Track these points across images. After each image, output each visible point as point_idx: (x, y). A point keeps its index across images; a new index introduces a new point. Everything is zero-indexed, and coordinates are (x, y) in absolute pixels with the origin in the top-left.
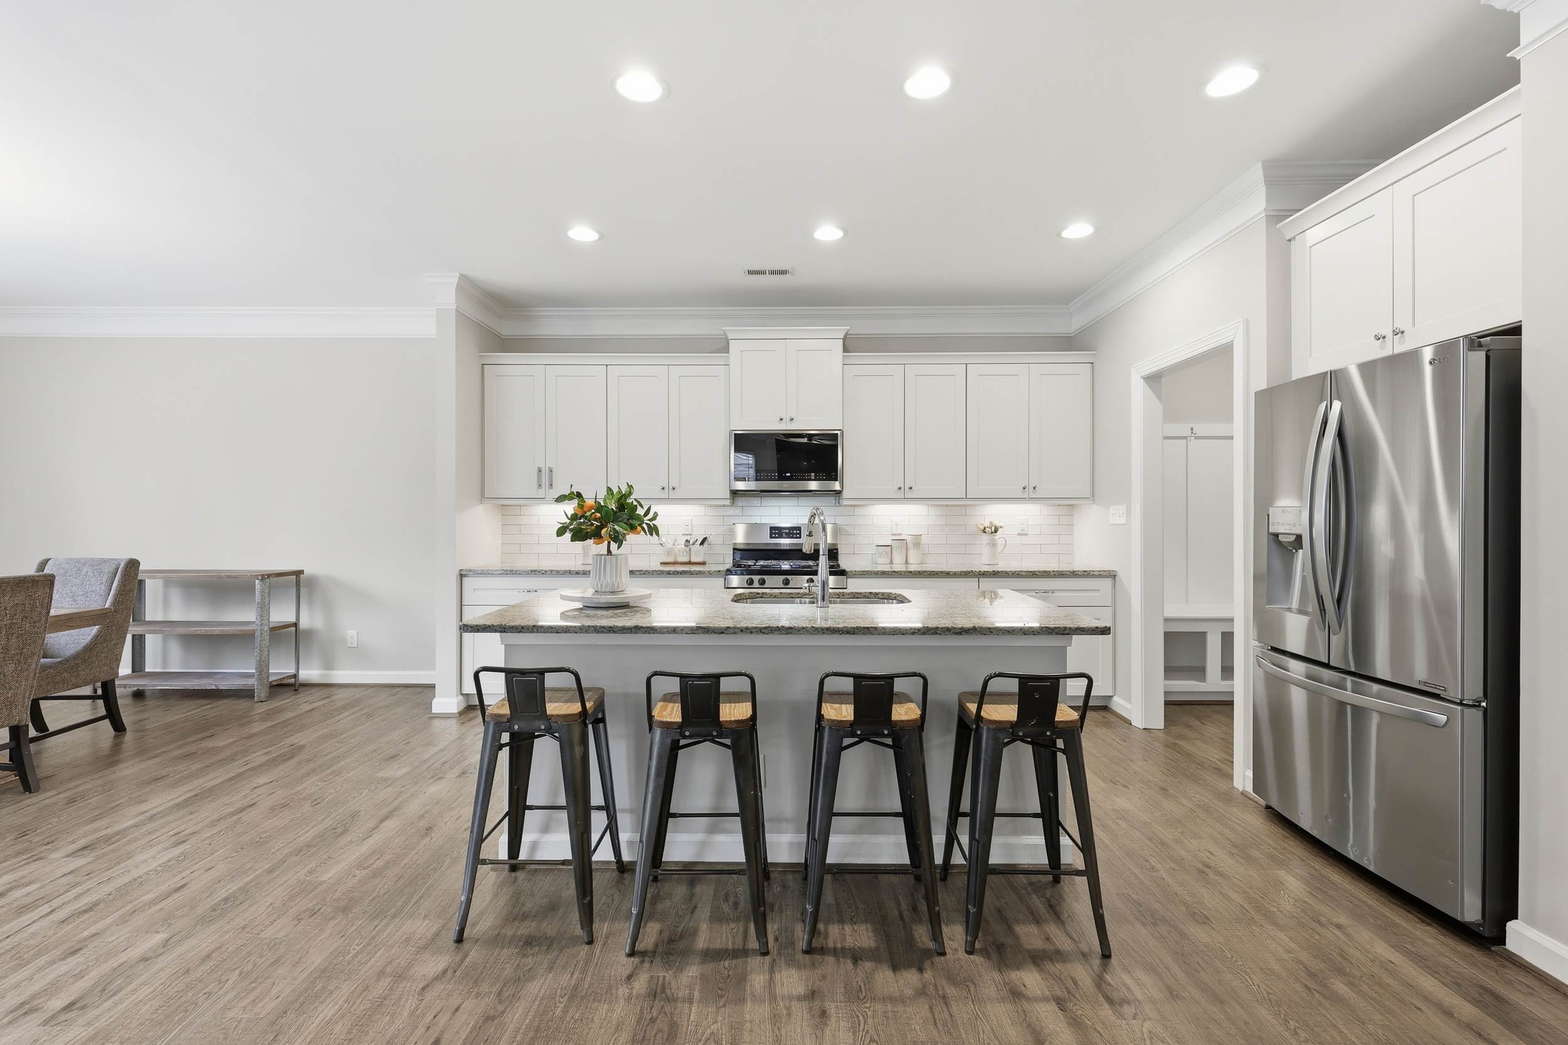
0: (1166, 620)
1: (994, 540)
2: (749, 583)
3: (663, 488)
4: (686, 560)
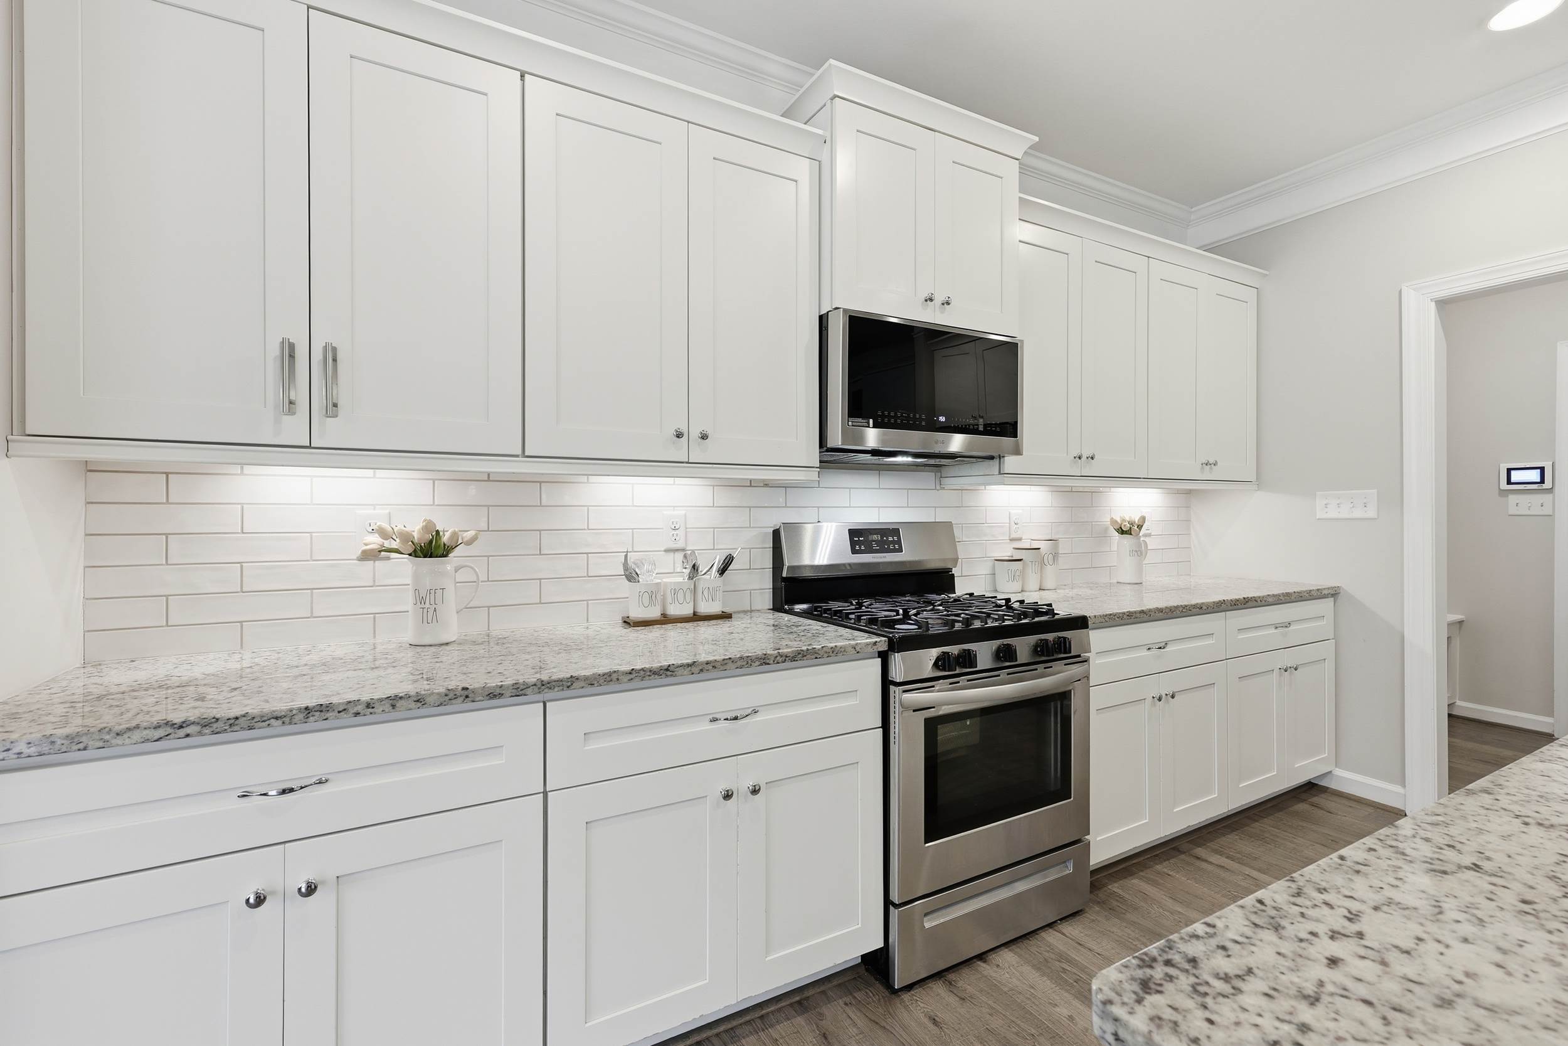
2: (942, 663)
3: (679, 435)
4: (687, 610)
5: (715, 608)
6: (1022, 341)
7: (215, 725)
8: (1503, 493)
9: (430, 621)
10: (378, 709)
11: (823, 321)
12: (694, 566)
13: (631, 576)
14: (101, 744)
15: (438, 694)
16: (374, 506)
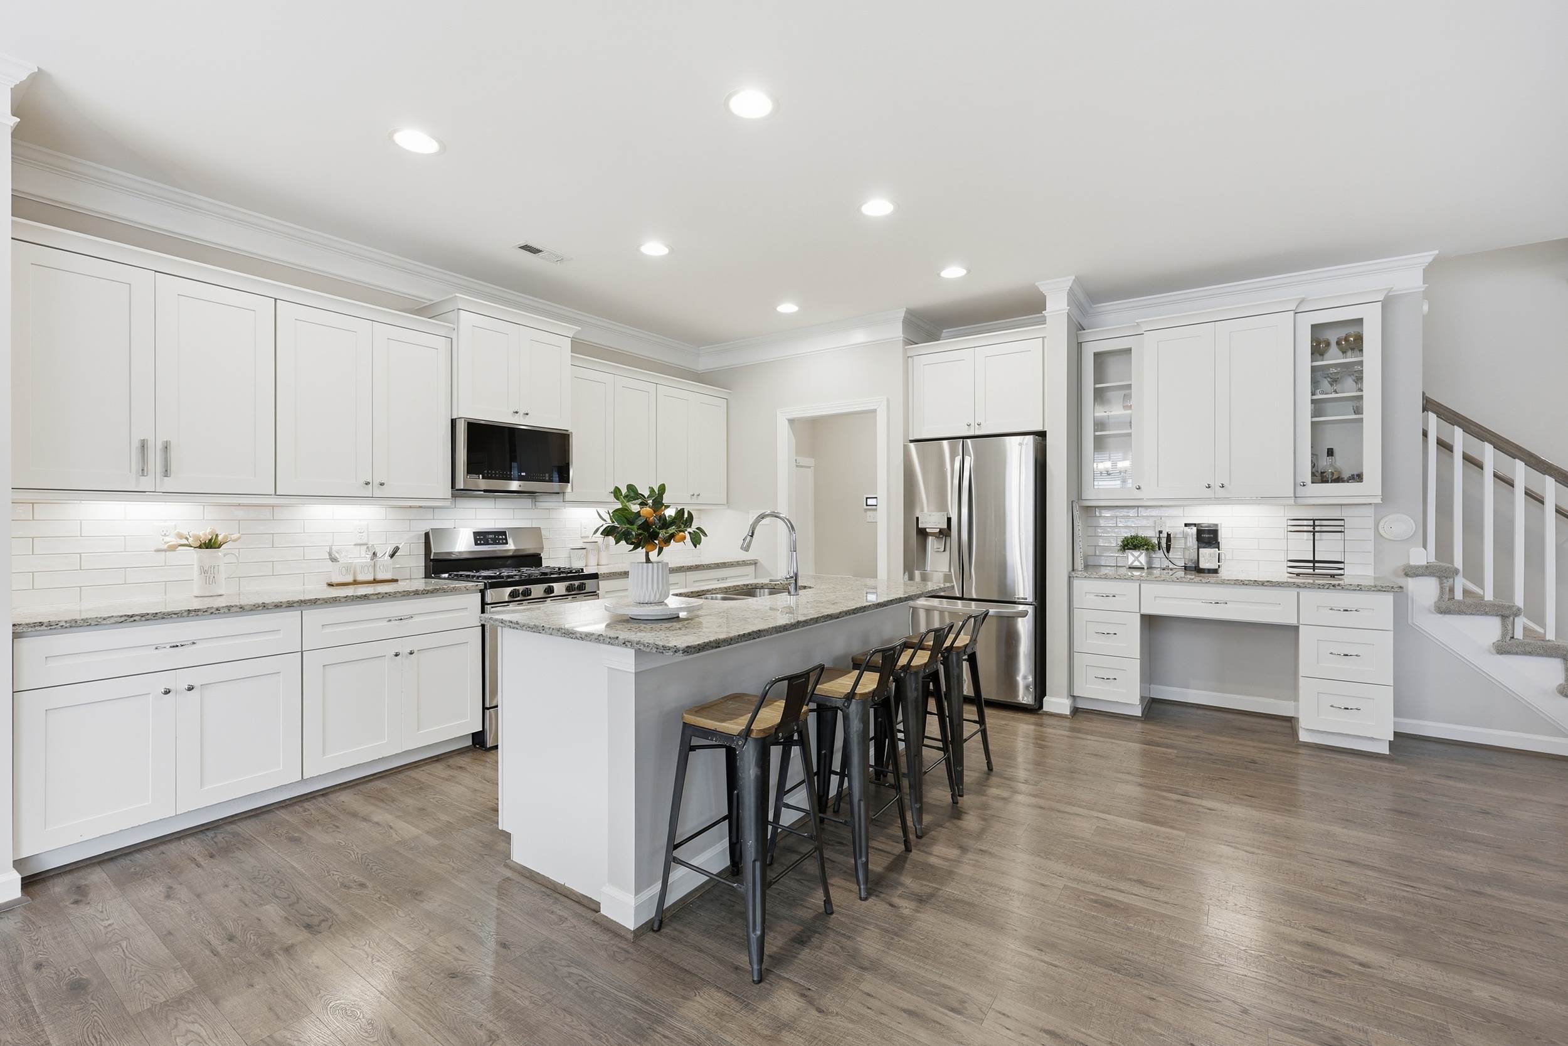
2: (513, 595)
3: (367, 483)
4: (371, 578)
5: (389, 576)
6: (571, 433)
7: (146, 617)
8: (866, 510)
9: (211, 583)
10: (222, 611)
11: (453, 422)
12: (374, 553)
13: (334, 560)
14: (96, 623)
15: (251, 605)
16: (165, 520)
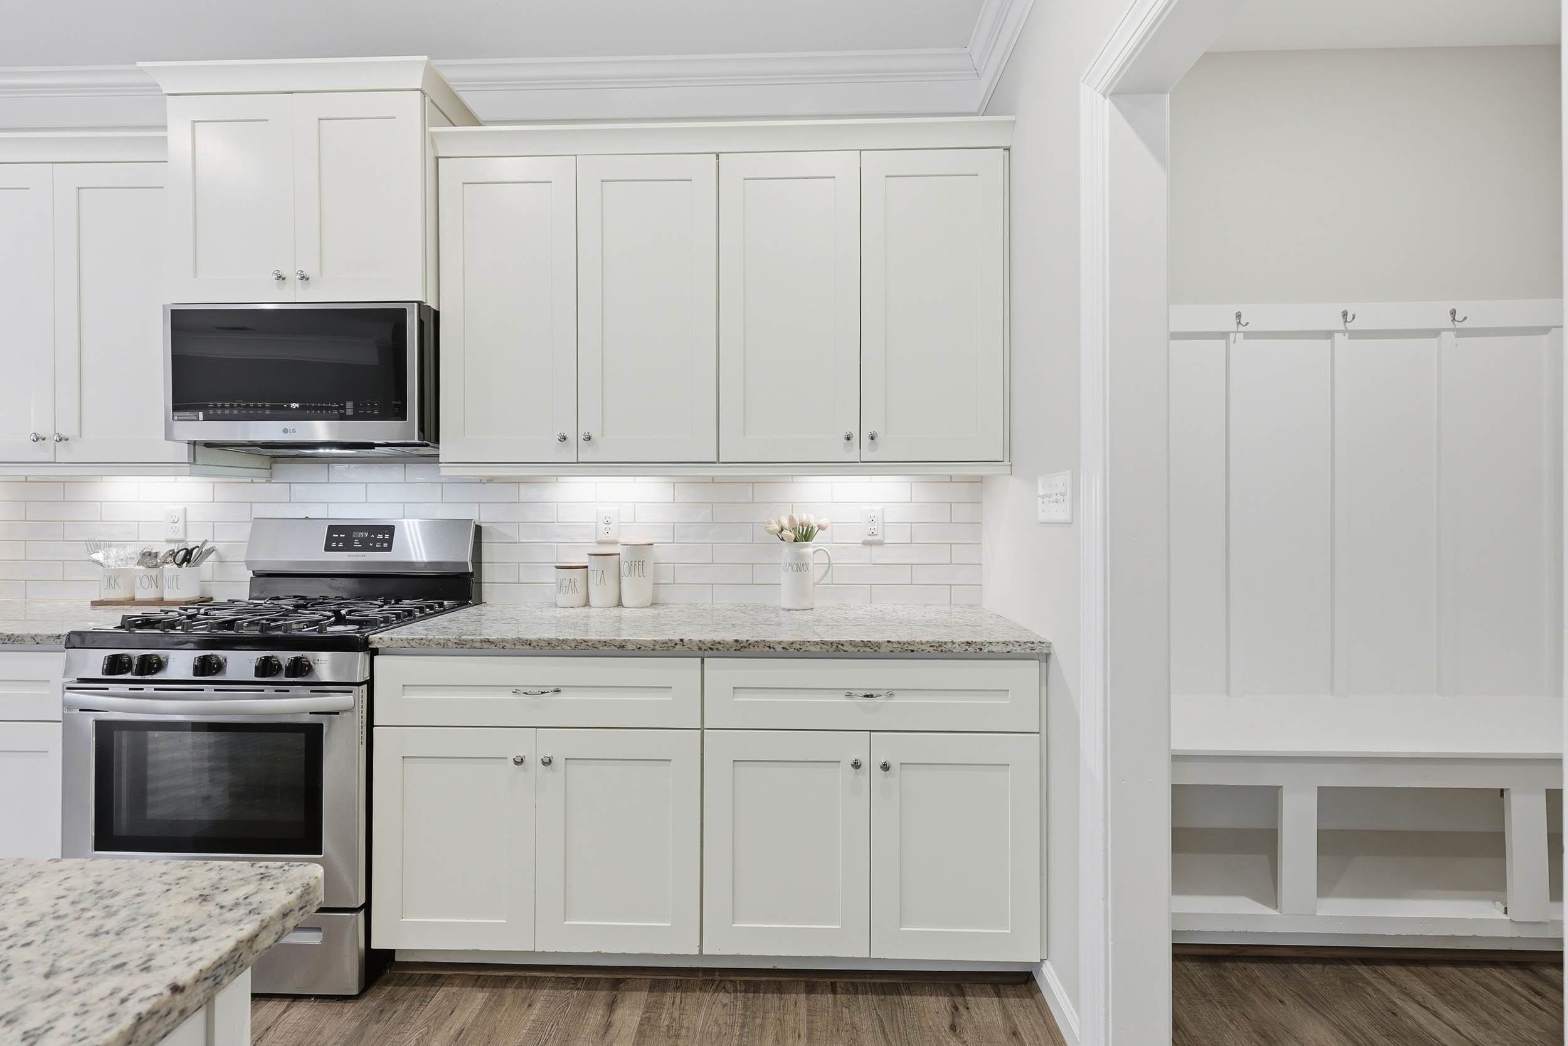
0: (1178, 758)
1: (800, 556)
